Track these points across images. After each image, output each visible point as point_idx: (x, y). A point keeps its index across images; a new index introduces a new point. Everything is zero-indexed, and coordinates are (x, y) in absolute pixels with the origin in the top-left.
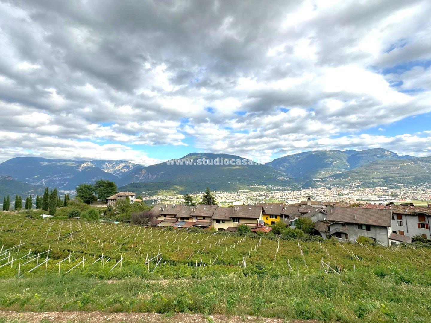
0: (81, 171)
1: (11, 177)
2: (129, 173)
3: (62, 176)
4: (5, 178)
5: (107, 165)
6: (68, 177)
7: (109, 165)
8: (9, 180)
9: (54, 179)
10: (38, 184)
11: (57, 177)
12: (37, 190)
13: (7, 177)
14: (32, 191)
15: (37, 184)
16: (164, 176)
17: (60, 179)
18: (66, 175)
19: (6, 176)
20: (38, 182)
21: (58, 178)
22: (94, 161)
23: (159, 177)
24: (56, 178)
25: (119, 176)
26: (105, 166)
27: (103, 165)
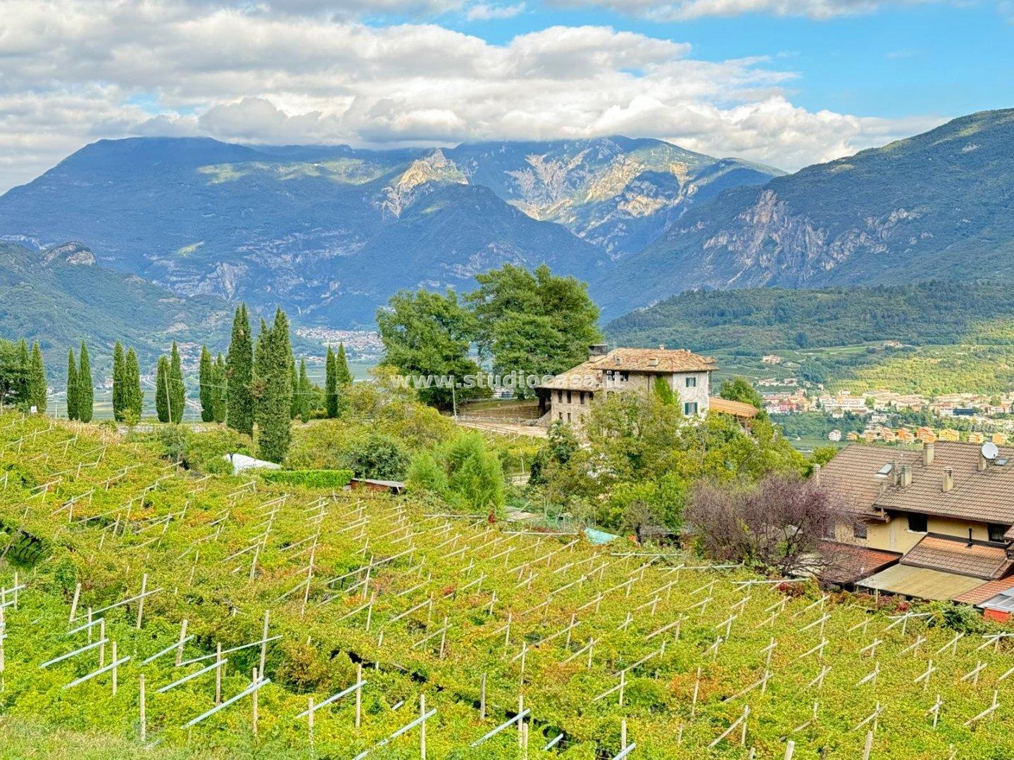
0: (398, 212)
1: (88, 250)
2: (669, 224)
3: (308, 245)
4: (65, 255)
5: (535, 174)
6: (339, 252)
7: (551, 172)
8: (79, 265)
9: (275, 262)
10: (205, 287)
11: (287, 250)
12: (203, 324)
13: (71, 248)
14: (181, 326)
15: (198, 291)
16: (913, 241)
17: (298, 260)
18: (325, 239)
19: (67, 244)
20: (202, 279)
21: (288, 257)
22: (462, 152)
23: (880, 249)
24: (278, 255)
25: (611, 247)
26: (524, 179)
27: (513, 174)
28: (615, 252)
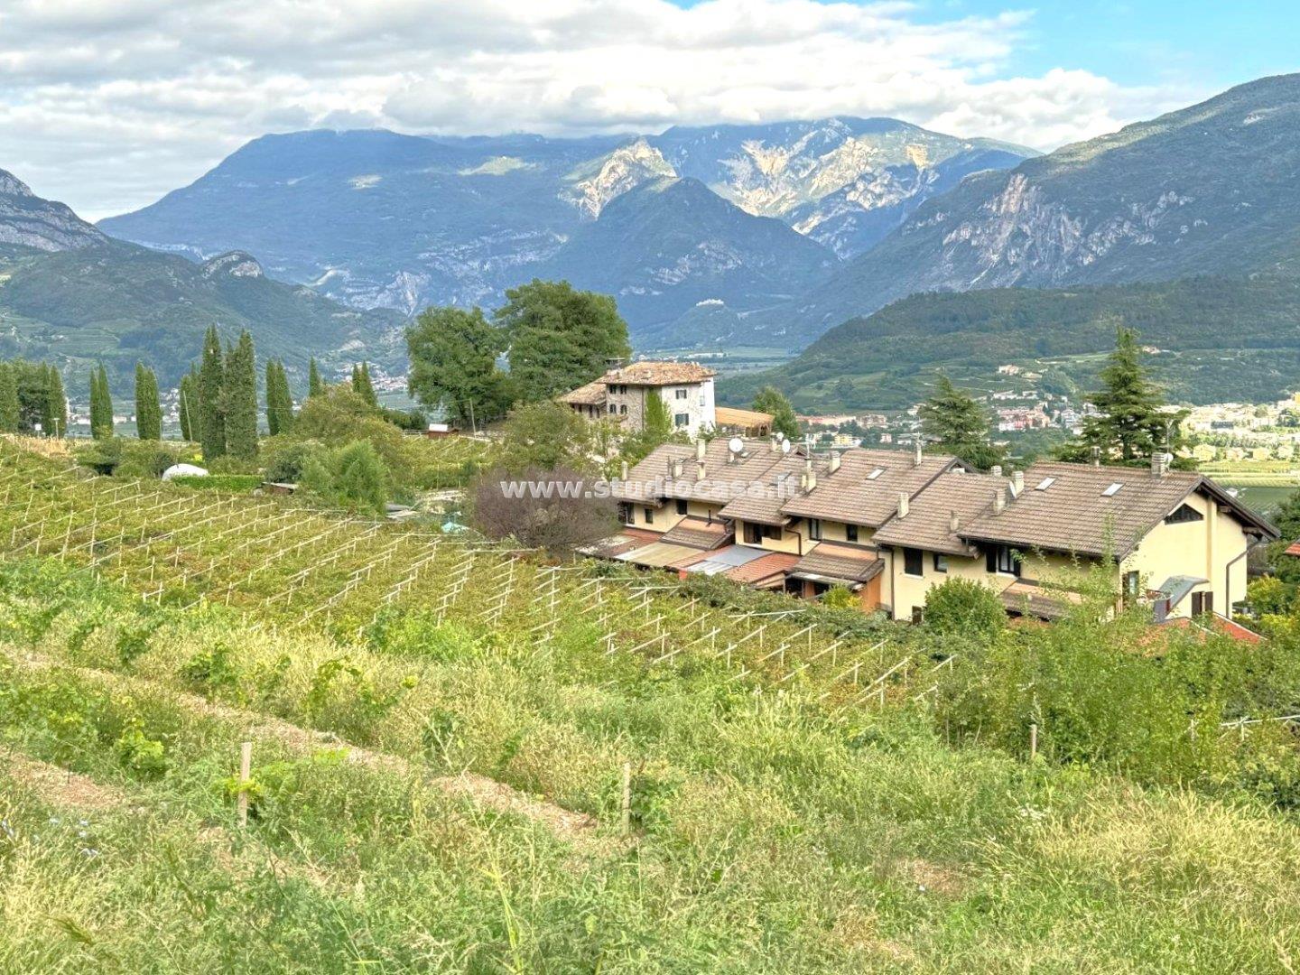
0: (597, 211)
1: (253, 260)
2: (905, 216)
3: (497, 250)
4: (228, 266)
5: (753, 162)
6: (531, 257)
7: (772, 161)
8: (244, 277)
9: (461, 270)
10: (383, 300)
11: (474, 256)
12: (381, 341)
13: (234, 258)
14: (357, 344)
15: (377, 304)
16: (1184, 229)
17: (487, 267)
18: (518, 242)
19: (230, 254)
20: (381, 291)
21: (476, 264)
22: (673, 140)
23: (1146, 240)
24: (464, 262)
25: (839, 244)
26: (741, 168)
27: (728, 163)
28: (843, 250)
